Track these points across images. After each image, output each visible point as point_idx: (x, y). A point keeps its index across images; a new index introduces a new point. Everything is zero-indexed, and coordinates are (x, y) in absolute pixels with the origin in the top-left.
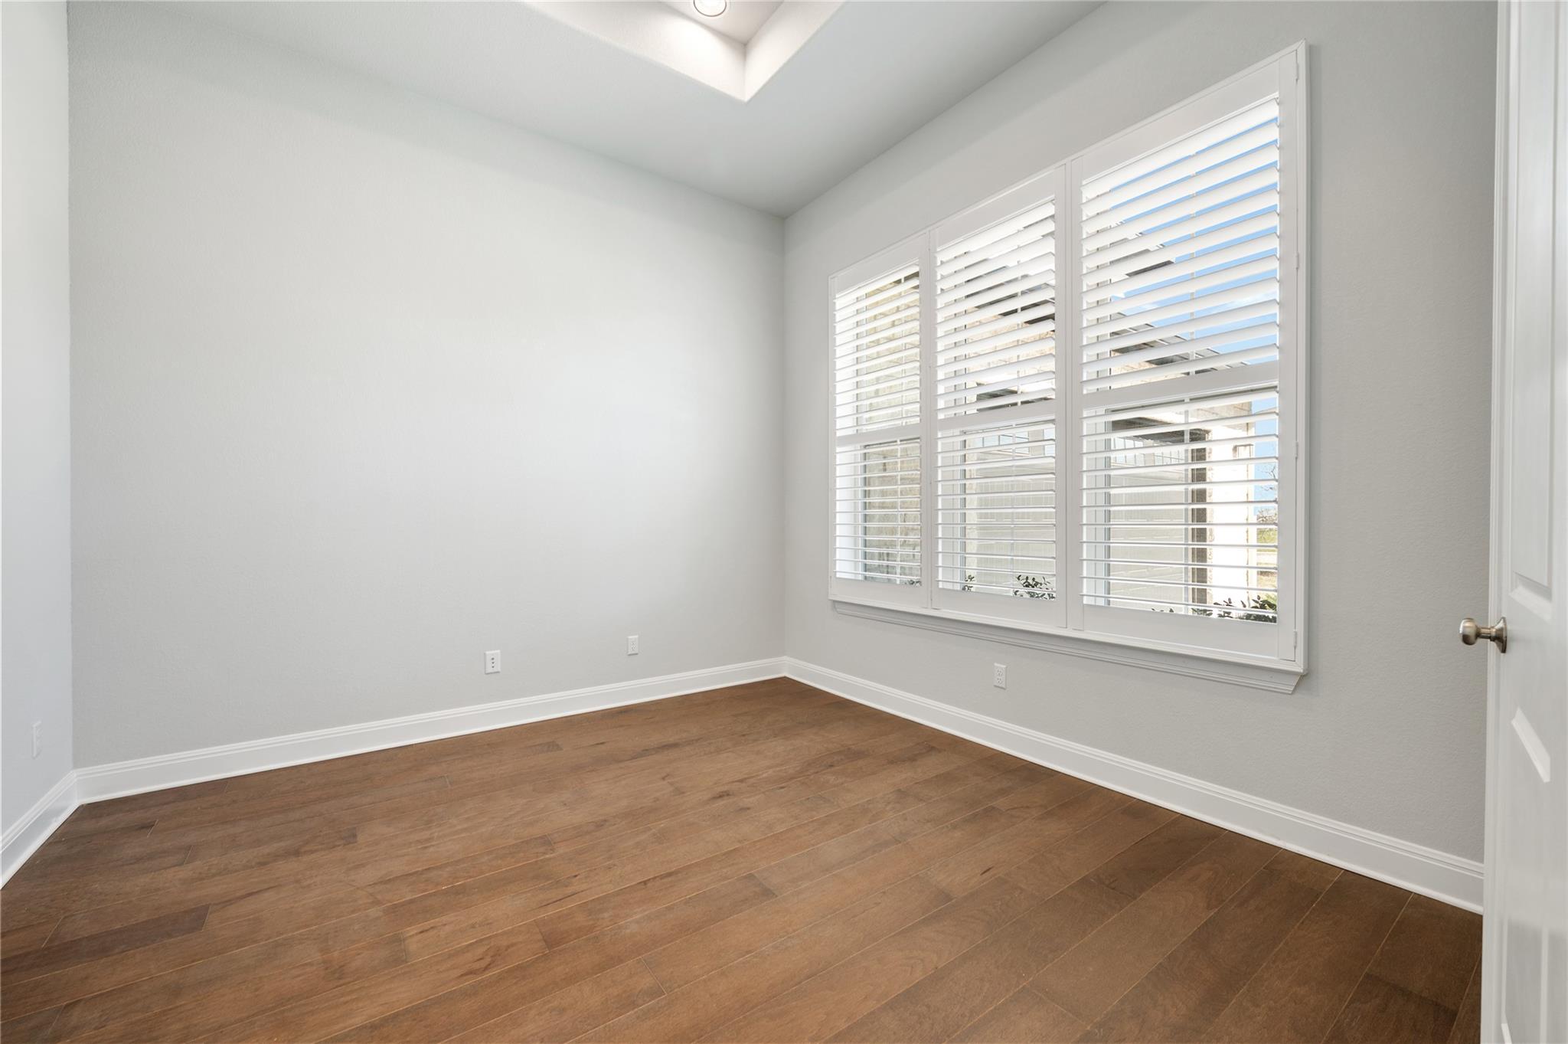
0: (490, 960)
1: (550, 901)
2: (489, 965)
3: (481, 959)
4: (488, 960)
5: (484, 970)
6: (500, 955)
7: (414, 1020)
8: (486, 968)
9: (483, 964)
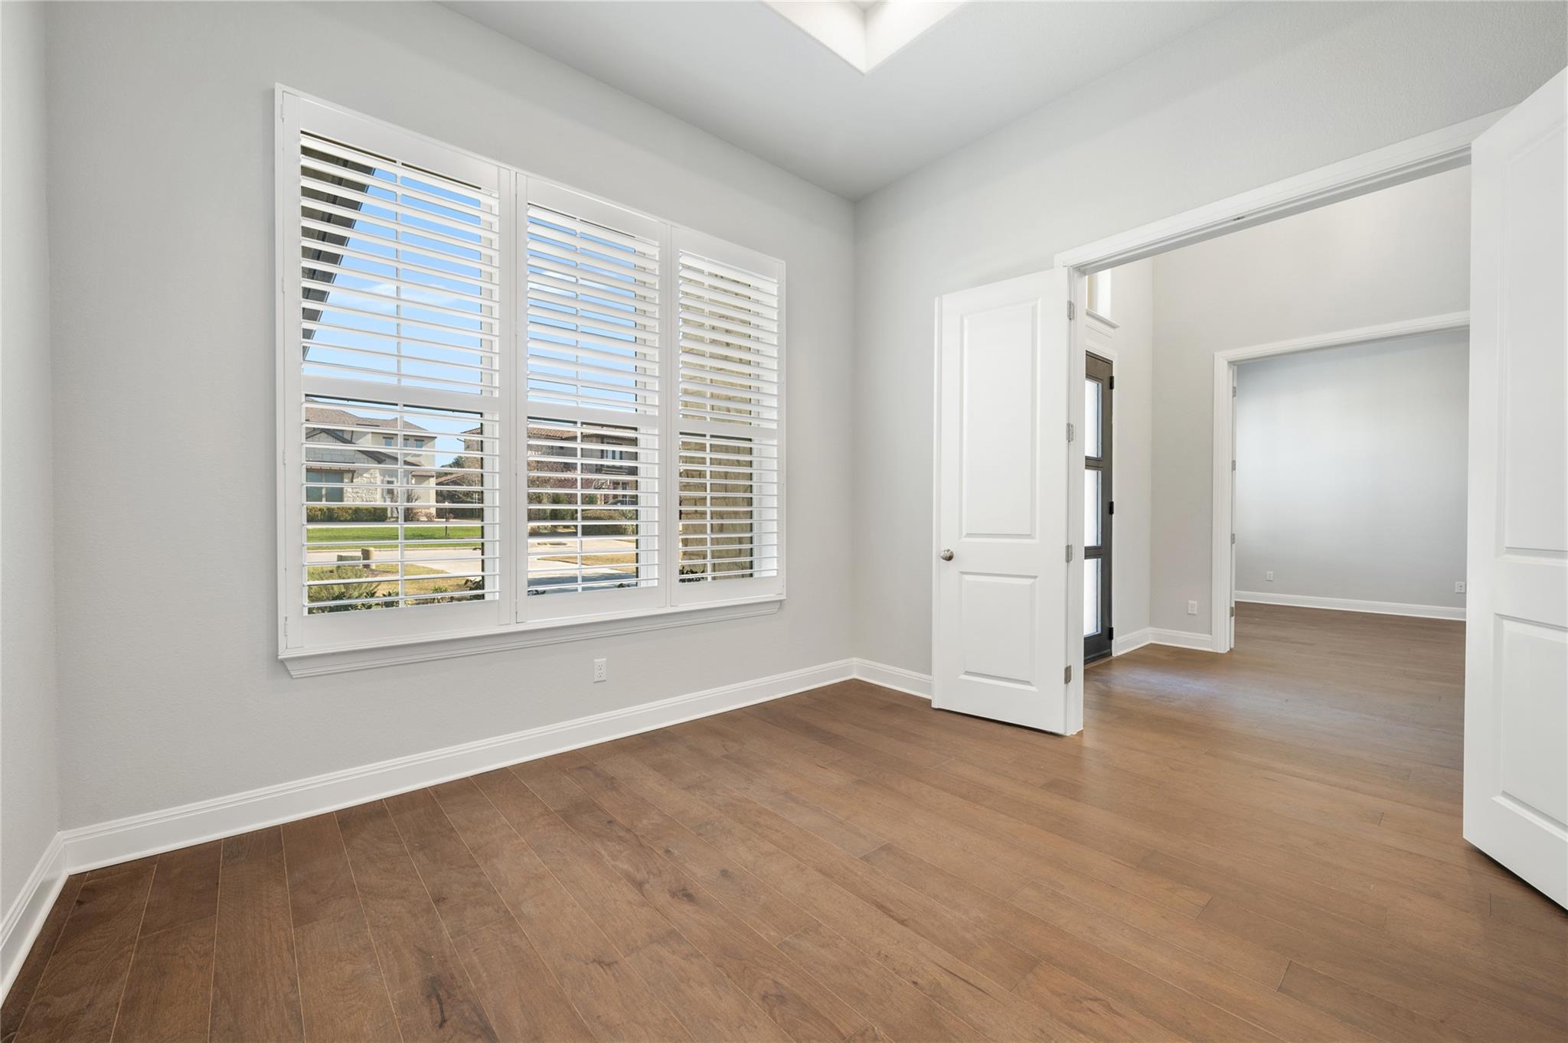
0: (1085, 1002)
1: (974, 989)
2: (1091, 999)
3: (1090, 1010)
4: (1087, 1004)
5: (1100, 1000)
6: (1074, 997)
7: (1188, 1023)
8: (1096, 1000)
9: (1095, 1006)
